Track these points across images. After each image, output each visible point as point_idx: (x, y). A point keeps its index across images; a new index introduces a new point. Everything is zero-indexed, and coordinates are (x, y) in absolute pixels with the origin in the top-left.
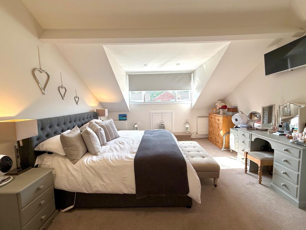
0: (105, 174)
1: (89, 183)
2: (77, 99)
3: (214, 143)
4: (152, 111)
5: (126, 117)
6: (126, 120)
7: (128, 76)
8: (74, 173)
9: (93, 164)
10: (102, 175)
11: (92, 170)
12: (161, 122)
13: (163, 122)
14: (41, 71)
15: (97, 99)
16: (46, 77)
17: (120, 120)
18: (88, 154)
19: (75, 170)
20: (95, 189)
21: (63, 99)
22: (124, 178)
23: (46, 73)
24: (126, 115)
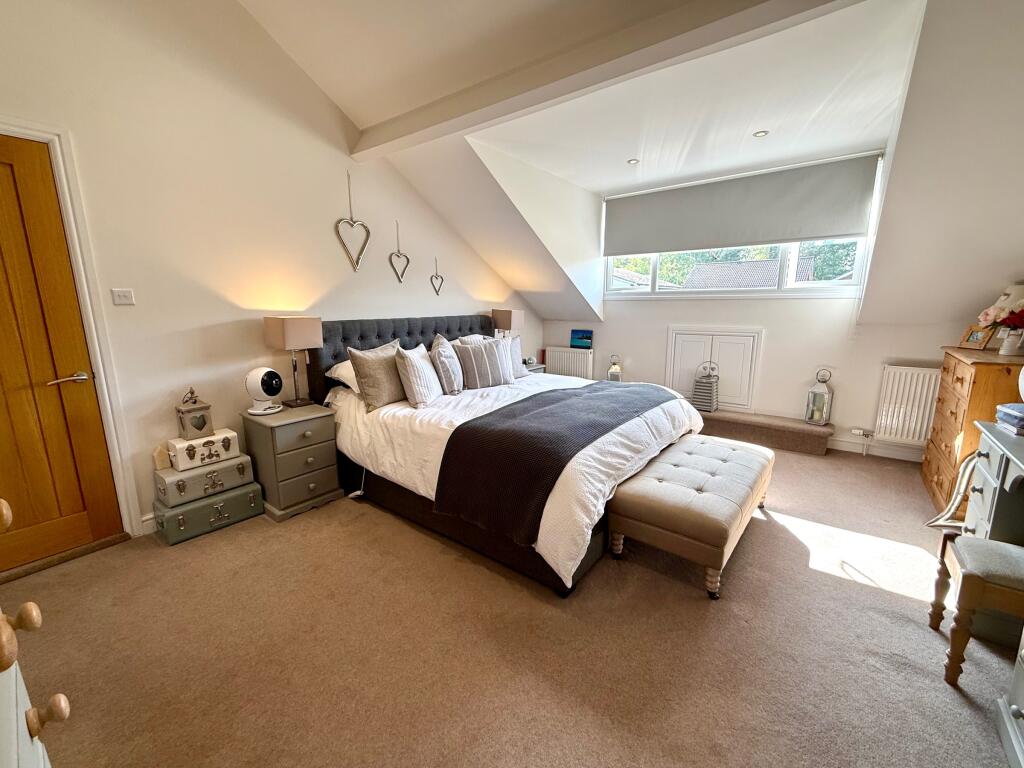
0: (400, 445)
1: (376, 455)
2: (437, 283)
3: (931, 487)
4: (674, 326)
5: (590, 338)
6: (589, 348)
7: (604, 205)
8: (361, 428)
9: (389, 421)
10: (396, 446)
11: (385, 431)
12: (707, 365)
13: (713, 369)
14: (352, 223)
15: (505, 284)
16: (363, 234)
17: (572, 346)
18: (404, 403)
19: (365, 424)
20: (383, 469)
21: (400, 281)
22: (425, 461)
23: (365, 227)
24: (591, 332)
